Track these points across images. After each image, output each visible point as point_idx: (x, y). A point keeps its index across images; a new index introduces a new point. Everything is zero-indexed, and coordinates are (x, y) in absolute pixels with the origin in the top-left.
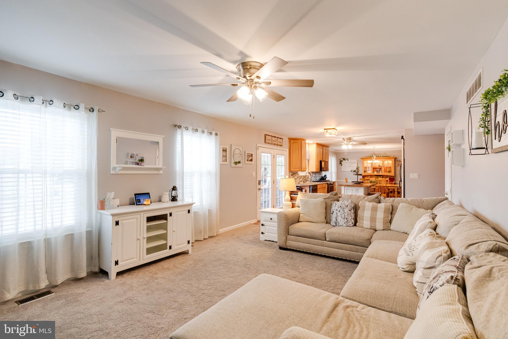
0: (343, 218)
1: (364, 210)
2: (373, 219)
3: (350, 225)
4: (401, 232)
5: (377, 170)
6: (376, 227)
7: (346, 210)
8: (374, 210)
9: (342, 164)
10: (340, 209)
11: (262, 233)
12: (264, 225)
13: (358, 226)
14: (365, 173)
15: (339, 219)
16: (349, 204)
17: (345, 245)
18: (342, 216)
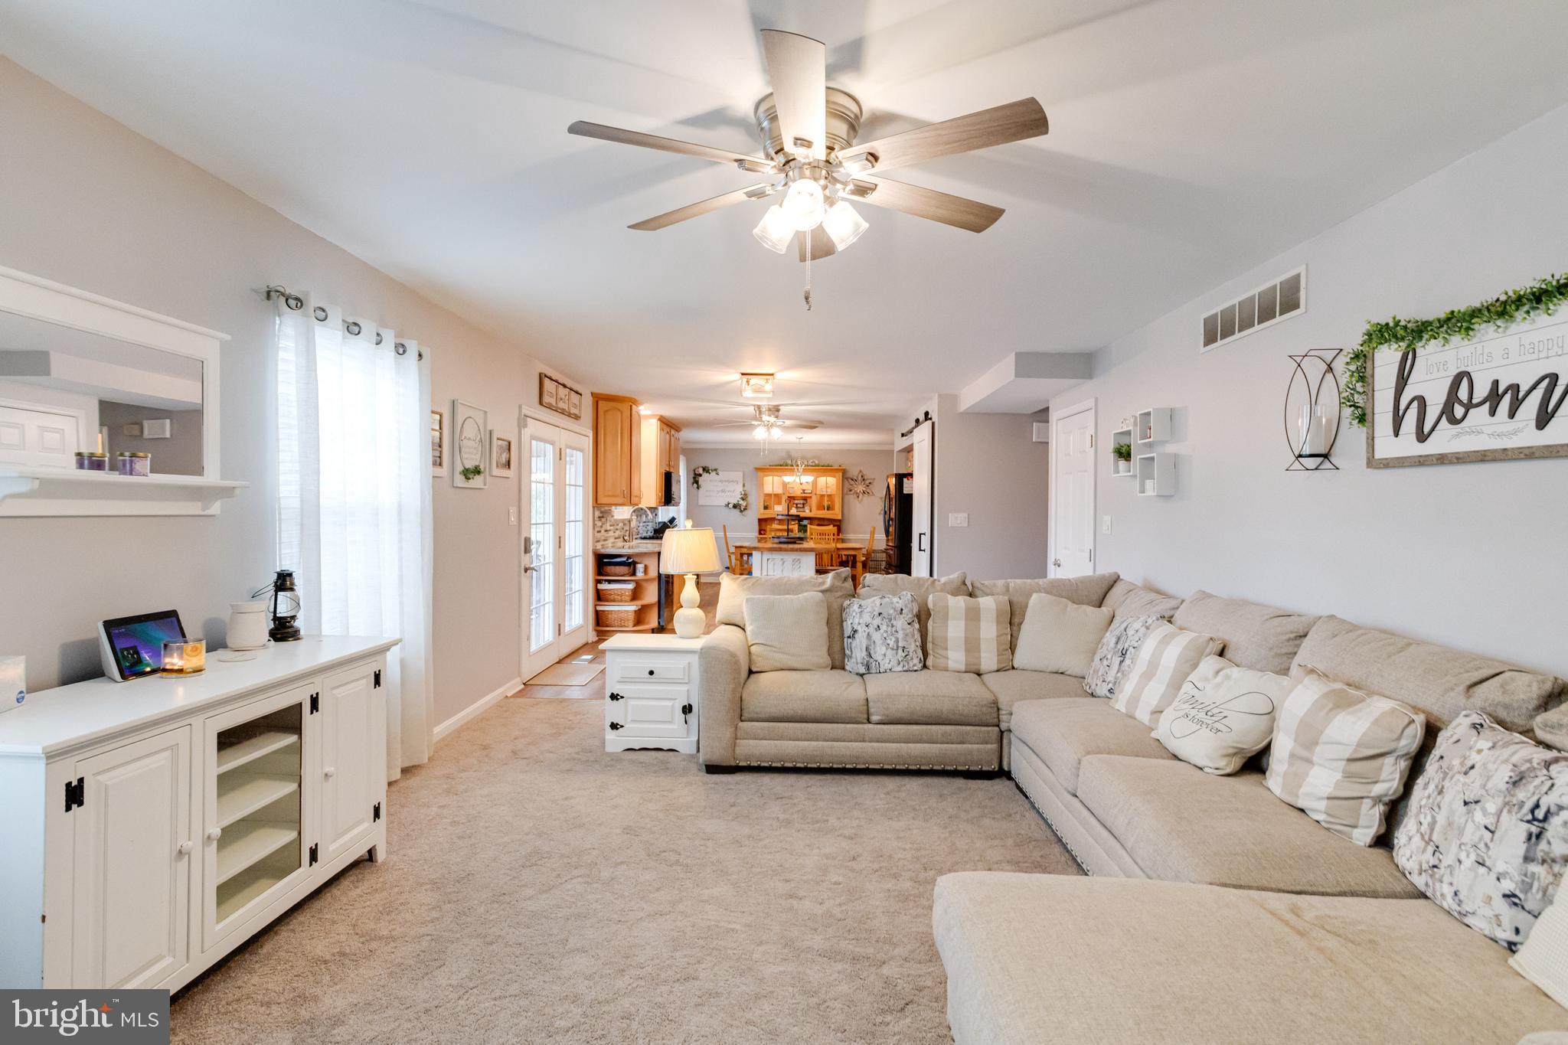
0: (892, 649)
1: (946, 618)
2: (972, 645)
3: (915, 668)
4: (1048, 670)
5: (796, 502)
6: (980, 665)
7: (900, 623)
8: (973, 616)
9: (699, 484)
10: (877, 621)
11: (614, 726)
12: (622, 697)
13: (933, 666)
14: (767, 511)
15: (879, 651)
16: (906, 606)
17: (929, 727)
18: (889, 641)
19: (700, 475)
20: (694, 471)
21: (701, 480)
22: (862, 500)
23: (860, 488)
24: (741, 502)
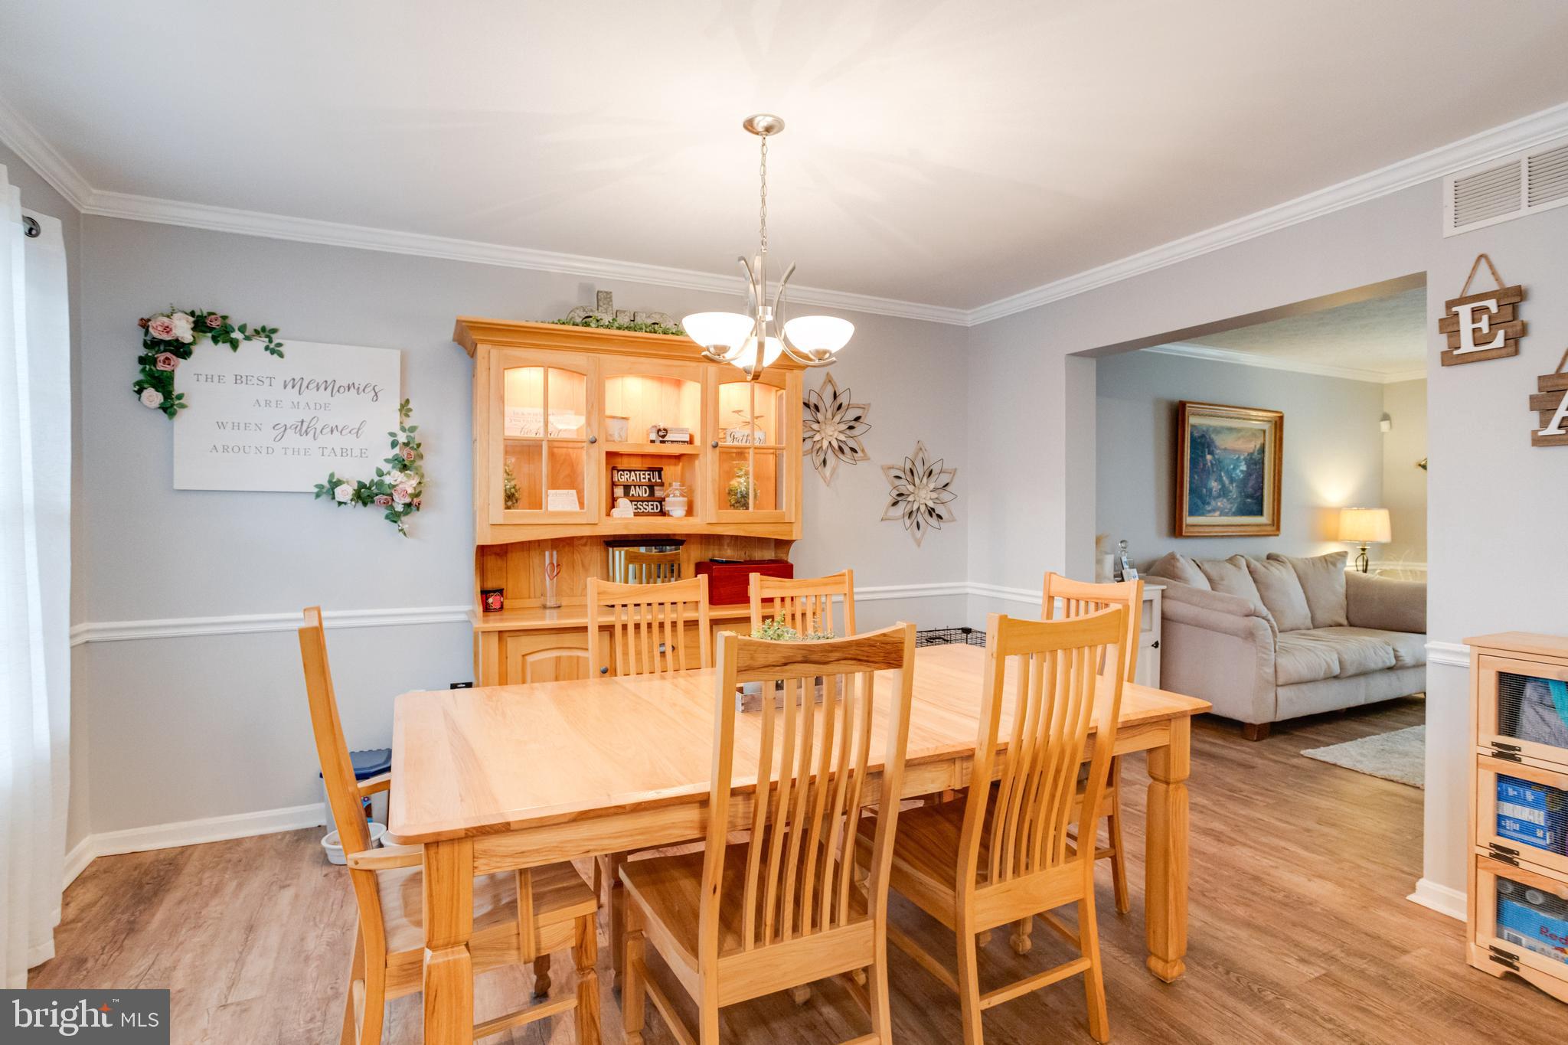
9: (178, 387)
14: (519, 514)
19: (182, 350)
20: (145, 324)
21: (184, 374)
22: (834, 470)
23: (831, 433)
24: (394, 477)
